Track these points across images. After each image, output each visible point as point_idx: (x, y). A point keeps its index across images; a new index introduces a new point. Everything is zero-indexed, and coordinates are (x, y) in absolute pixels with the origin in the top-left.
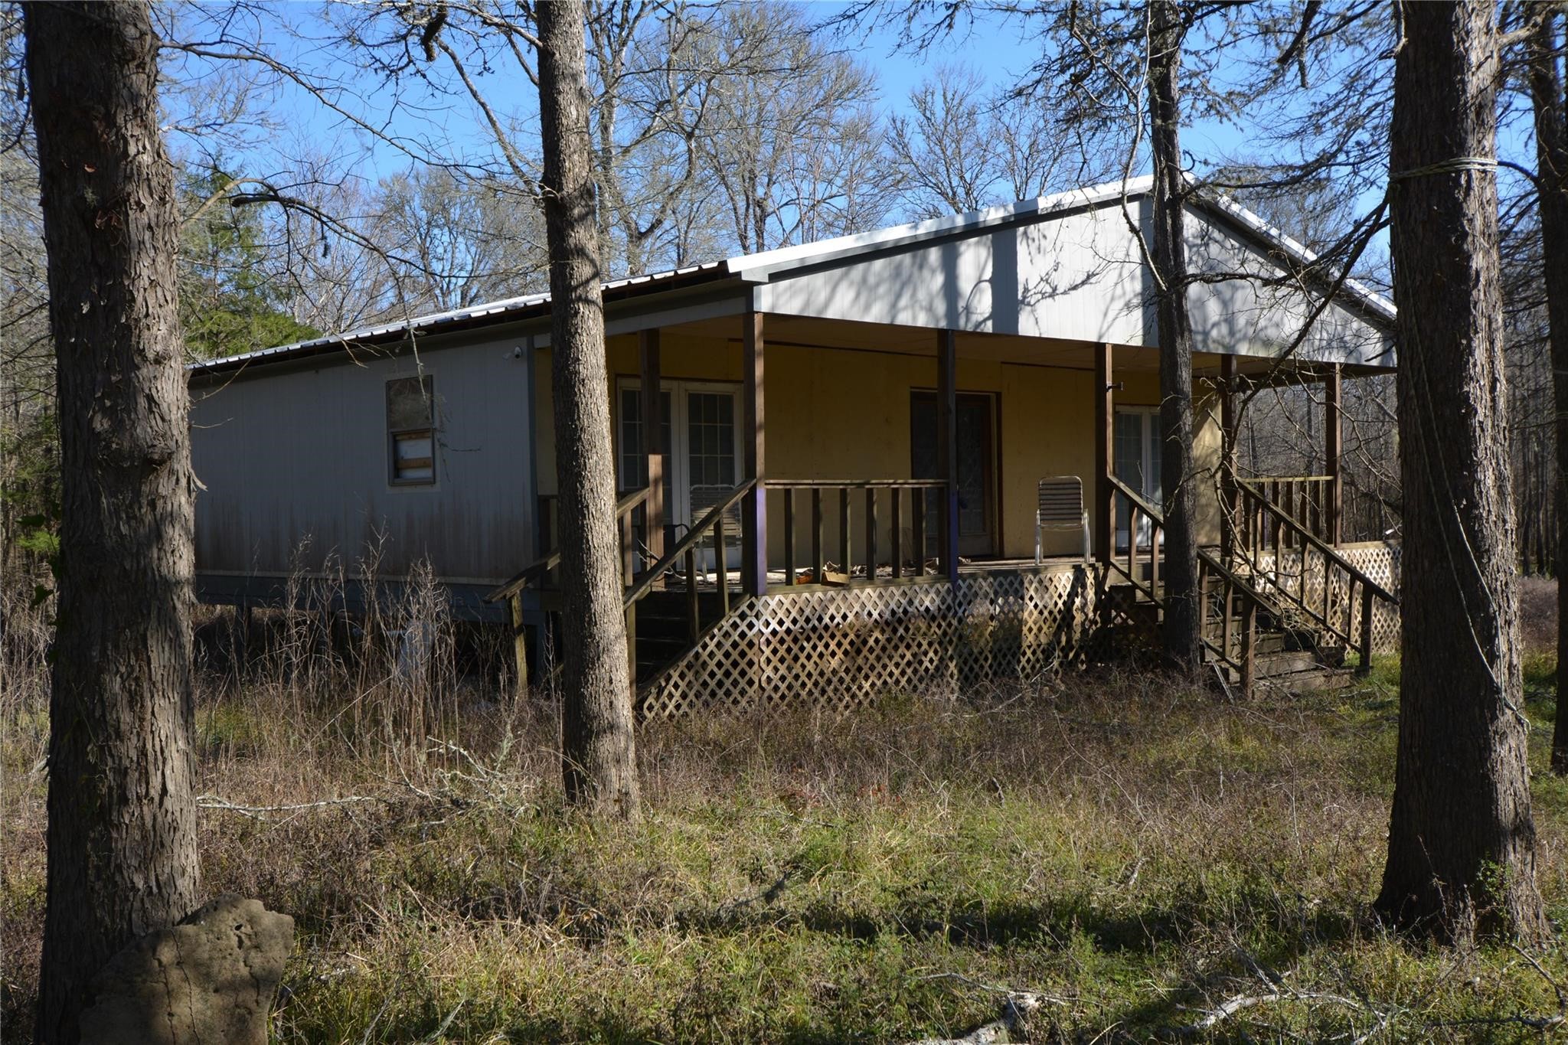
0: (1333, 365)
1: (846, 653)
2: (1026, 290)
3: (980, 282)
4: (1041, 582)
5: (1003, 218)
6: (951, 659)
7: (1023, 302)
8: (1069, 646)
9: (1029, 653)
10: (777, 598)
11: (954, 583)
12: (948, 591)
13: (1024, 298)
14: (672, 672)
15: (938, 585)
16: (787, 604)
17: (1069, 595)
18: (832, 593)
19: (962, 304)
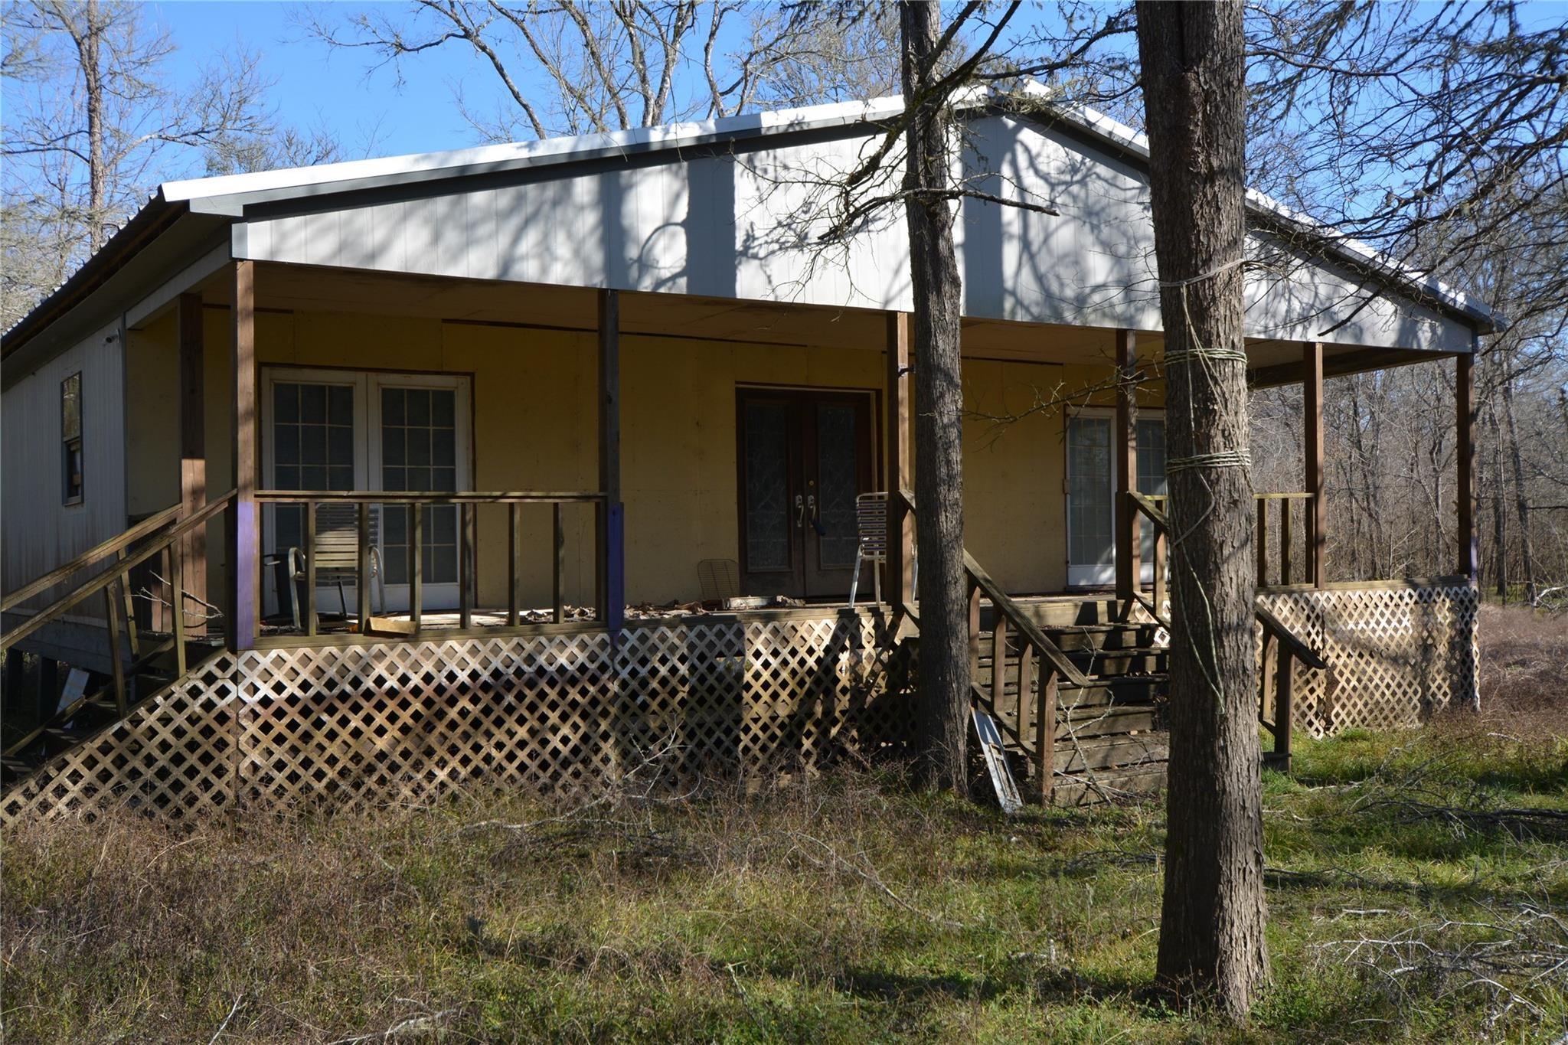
0: (1310, 347)
1: (405, 729)
2: (750, 237)
3: (667, 224)
4: (775, 632)
5: (699, 138)
6: (605, 737)
7: (745, 253)
8: (829, 718)
9: (755, 729)
10: (273, 654)
11: (613, 632)
12: (603, 645)
13: (747, 248)
14: (69, 757)
15: (585, 637)
16: (292, 660)
17: (827, 650)
18: (381, 646)
19: (633, 252)
